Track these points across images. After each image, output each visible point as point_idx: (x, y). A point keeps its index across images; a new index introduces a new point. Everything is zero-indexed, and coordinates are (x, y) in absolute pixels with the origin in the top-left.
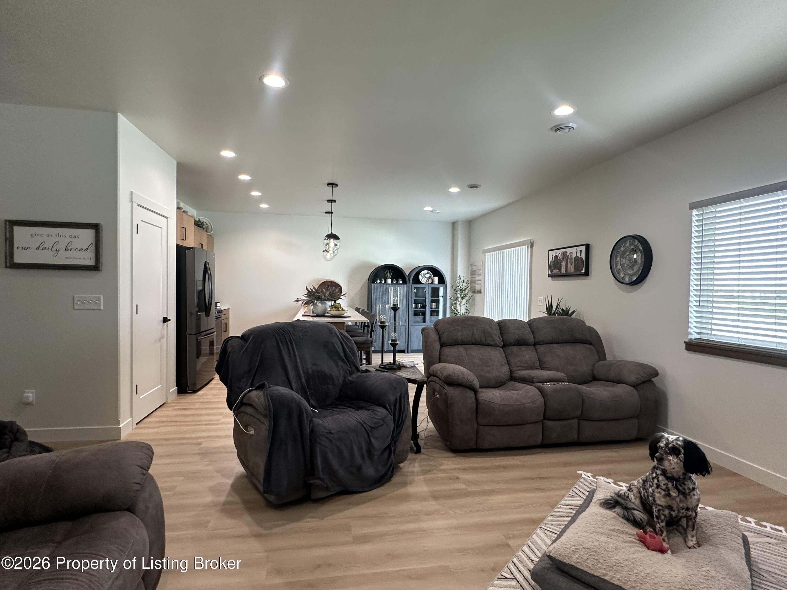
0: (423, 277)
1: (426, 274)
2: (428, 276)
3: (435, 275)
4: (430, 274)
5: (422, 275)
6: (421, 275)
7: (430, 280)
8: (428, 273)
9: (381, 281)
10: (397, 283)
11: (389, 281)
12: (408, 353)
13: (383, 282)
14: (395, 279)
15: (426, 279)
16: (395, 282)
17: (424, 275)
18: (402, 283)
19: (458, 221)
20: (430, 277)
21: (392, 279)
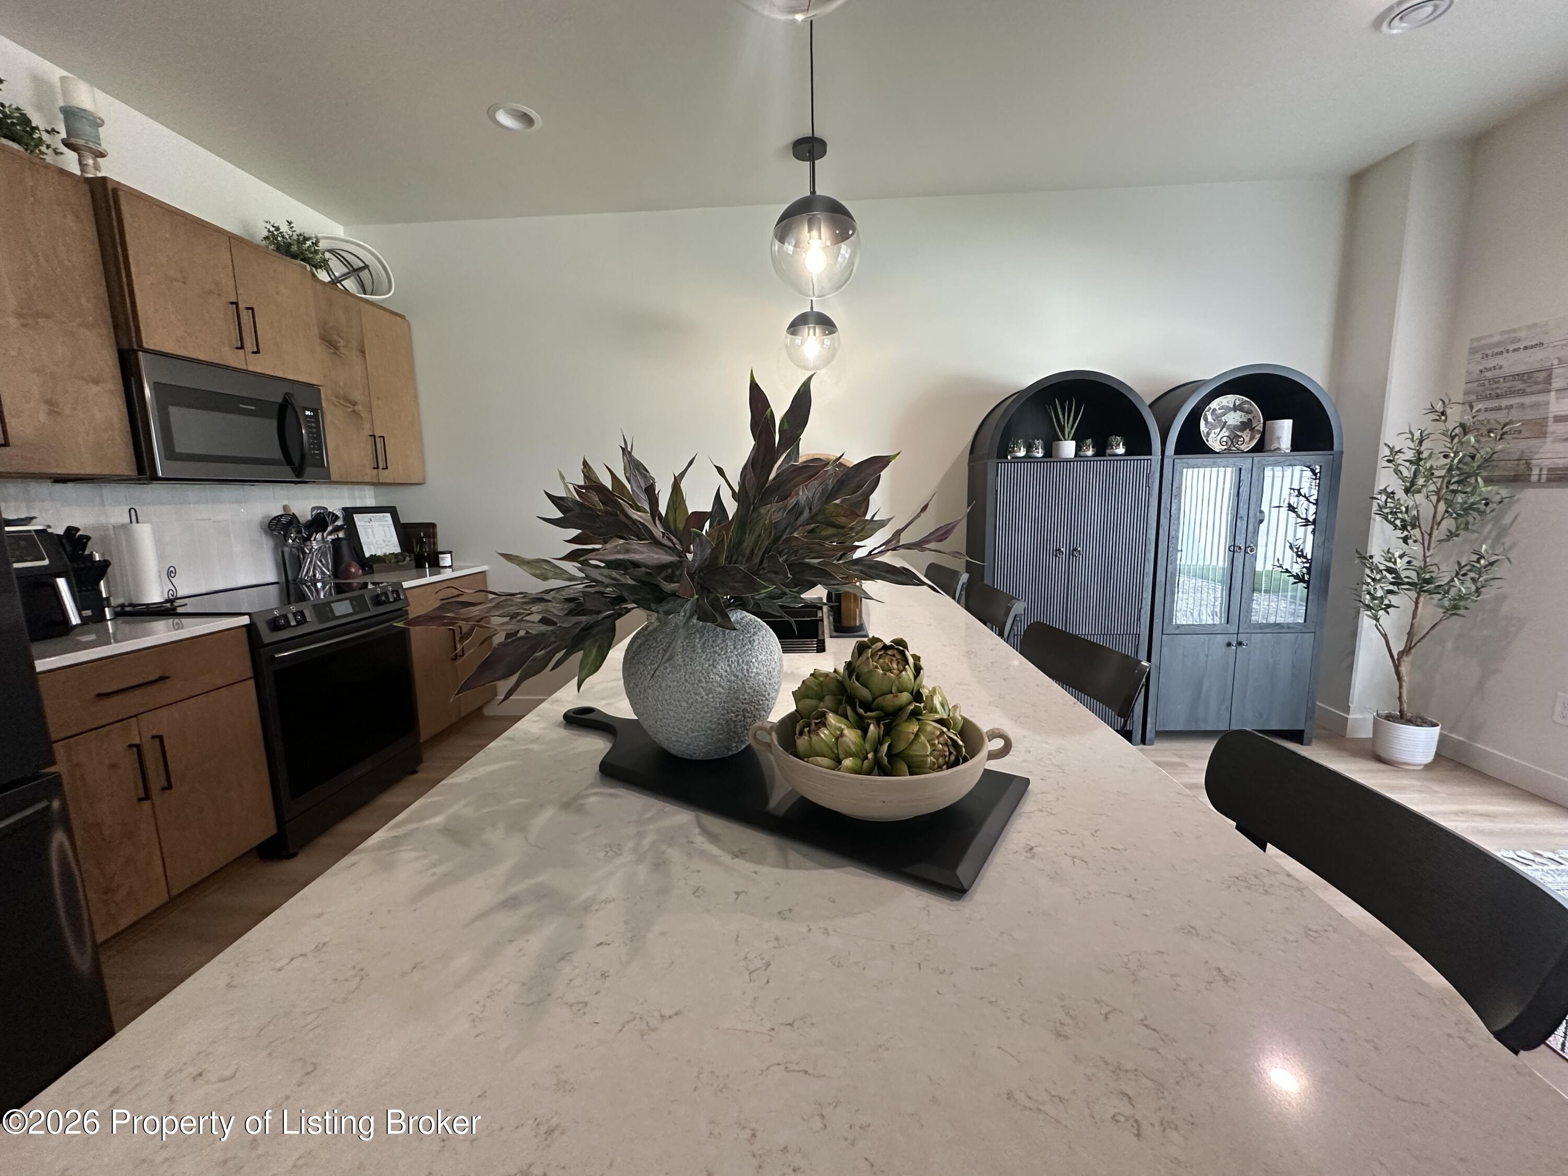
0: (1211, 427)
1: (1227, 410)
2: (1234, 419)
3: (1272, 414)
4: (1248, 412)
5: (1210, 419)
6: (1206, 420)
7: (1246, 435)
8: (1235, 408)
9: (1029, 448)
10: (1101, 451)
11: (1068, 448)
12: (1143, 741)
13: (1039, 453)
14: (1089, 441)
15: (1225, 433)
16: (1090, 453)
17: (1217, 418)
18: (1126, 454)
19: (1413, 144)
20: (1246, 425)
21: (1079, 439)
